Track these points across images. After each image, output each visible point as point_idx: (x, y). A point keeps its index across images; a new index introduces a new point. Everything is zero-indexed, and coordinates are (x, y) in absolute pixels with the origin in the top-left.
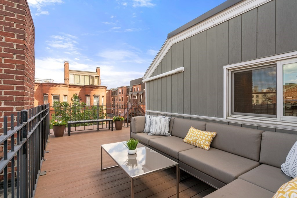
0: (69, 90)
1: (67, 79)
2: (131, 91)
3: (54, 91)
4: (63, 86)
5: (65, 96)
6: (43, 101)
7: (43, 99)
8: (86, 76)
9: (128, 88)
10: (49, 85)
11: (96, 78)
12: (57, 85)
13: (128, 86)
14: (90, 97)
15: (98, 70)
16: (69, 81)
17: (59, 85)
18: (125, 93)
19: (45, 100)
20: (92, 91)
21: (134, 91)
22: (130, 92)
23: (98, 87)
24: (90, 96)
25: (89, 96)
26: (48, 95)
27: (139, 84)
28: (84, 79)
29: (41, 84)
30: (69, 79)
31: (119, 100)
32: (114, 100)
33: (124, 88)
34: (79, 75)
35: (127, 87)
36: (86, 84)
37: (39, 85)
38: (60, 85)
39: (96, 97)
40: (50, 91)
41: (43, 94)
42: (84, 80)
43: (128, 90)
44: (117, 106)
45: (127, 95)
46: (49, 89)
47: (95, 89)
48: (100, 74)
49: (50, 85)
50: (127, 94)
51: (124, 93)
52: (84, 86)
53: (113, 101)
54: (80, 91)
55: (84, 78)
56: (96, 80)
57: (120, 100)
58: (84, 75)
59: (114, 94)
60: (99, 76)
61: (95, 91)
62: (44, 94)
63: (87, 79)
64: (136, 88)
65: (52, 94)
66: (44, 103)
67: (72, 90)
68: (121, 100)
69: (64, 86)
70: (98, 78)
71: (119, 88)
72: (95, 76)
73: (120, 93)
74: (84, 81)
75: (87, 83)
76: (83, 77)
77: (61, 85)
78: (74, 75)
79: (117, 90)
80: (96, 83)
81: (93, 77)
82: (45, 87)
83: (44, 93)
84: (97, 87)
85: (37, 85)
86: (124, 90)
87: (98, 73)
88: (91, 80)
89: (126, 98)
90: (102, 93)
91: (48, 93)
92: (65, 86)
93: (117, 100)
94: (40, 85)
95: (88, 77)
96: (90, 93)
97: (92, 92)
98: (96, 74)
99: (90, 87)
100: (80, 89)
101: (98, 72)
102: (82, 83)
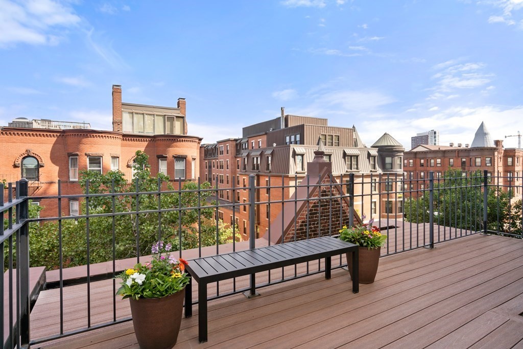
0: (122, 146)
1: (117, 123)
2: (246, 149)
3: (91, 147)
4: (109, 136)
5: (114, 157)
6: (68, 168)
7: (68, 166)
8: (157, 115)
9: (238, 142)
10: (79, 134)
11: (178, 121)
12: (97, 135)
13: (239, 139)
14: (166, 160)
15: (180, 104)
16: (122, 126)
17: (100, 135)
18: (233, 151)
19: (73, 166)
20: (169, 146)
21: (250, 148)
22: (243, 149)
23: (184, 139)
24: (166, 157)
25: (163, 158)
26: (77, 155)
27: (262, 134)
28: (154, 122)
29: (64, 131)
30: (121, 123)
31: (219, 167)
32: (210, 167)
33: (230, 142)
34: (143, 114)
35: (236, 140)
36: (156, 134)
37: (58, 134)
38: (103, 135)
39: (179, 160)
40: (82, 147)
41: (68, 153)
42: (154, 124)
43: (238, 145)
44: (215, 179)
45: (236, 157)
46: (80, 143)
47: (178, 143)
48: (185, 111)
49: (82, 134)
50: (236, 155)
51: (229, 152)
52: (155, 137)
53: (207, 169)
54: (146, 147)
55: (154, 120)
56: (178, 124)
57: (222, 167)
58: (154, 115)
59: (210, 155)
60: (184, 116)
61: (177, 147)
62: (70, 155)
63: (159, 121)
64: (255, 142)
65: (86, 154)
66: (69, 172)
67: (130, 146)
68: (225, 167)
69: (112, 136)
70: (182, 120)
71: (219, 142)
72: (177, 117)
73: (222, 153)
74: (152, 127)
75: (159, 131)
76: (152, 117)
77: (107, 135)
78: (133, 113)
79: (215, 147)
80: (177, 131)
81: (171, 119)
82: (71, 140)
83: (70, 151)
84: (181, 139)
85: (55, 134)
86: (230, 147)
87: (183, 111)
88: (168, 124)
89: (234, 163)
90: (192, 151)
91: (78, 151)
92: (114, 136)
93: (216, 166)
94: (62, 134)
95: (161, 118)
96: (165, 151)
97: (170, 149)
98: (178, 112)
99: (166, 138)
100: (146, 143)
101: (181, 108)
102: (149, 132)
